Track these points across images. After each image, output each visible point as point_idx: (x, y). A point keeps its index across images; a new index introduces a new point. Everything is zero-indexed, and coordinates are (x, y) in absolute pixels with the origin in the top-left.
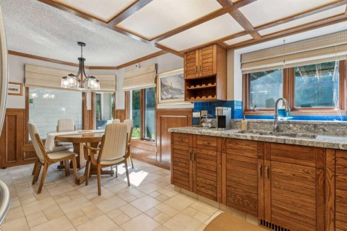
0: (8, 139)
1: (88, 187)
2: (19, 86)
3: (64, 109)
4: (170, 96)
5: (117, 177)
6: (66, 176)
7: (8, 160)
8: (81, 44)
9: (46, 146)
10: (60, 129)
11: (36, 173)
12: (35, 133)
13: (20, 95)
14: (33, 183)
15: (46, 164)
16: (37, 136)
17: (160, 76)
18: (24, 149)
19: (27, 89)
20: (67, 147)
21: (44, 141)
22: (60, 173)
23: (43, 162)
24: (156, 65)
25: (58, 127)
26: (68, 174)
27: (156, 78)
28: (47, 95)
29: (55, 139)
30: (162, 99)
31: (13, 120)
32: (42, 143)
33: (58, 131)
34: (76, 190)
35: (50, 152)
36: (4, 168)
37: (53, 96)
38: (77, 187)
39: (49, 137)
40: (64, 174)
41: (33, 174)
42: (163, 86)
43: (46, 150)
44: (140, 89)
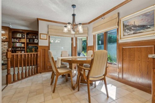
0: (42, 60)
1: (79, 92)
2: (46, 35)
3: (62, 48)
4: (132, 32)
5: (95, 87)
6: (66, 82)
7: (42, 69)
8: (74, 6)
9: (57, 64)
10: (62, 56)
11: (52, 77)
12: (52, 56)
13: (47, 39)
14: (51, 84)
15: (57, 75)
16: (52, 58)
17: (123, 20)
18: (48, 65)
19: (49, 36)
20: (66, 65)
21: (56, 61)
22: (63, 79)
23: (56, 74)
24: (118, 13)
25: (61, 55)
26: (67, 80)
27: (118, 22)
28: (57, 41)
29: (61, 60)
30: (124, 36)
31: (44, 51)
32: (55, 62)
33: (61, 56)
34: (73, 94)
35: (59, 68)
36: (41, 73)
37: (59, 41)
38: (73, 91)
39: (58, 59)
40: (65, 80)
41: (51, 78)
42: (125, 26)
43: (57, 67)
44: (104, 32)
